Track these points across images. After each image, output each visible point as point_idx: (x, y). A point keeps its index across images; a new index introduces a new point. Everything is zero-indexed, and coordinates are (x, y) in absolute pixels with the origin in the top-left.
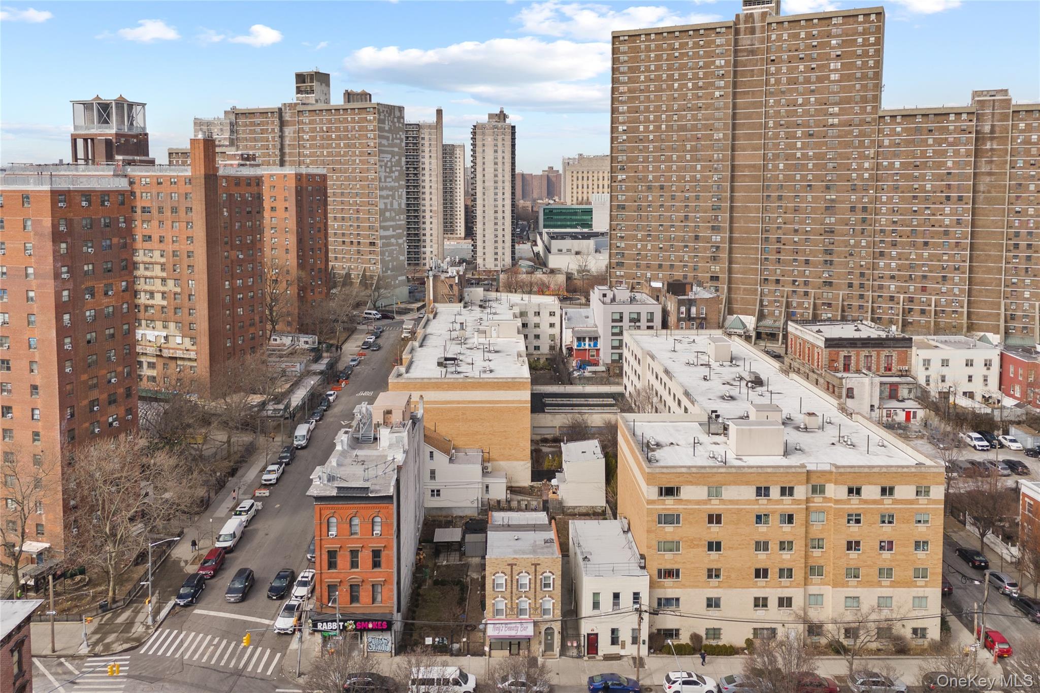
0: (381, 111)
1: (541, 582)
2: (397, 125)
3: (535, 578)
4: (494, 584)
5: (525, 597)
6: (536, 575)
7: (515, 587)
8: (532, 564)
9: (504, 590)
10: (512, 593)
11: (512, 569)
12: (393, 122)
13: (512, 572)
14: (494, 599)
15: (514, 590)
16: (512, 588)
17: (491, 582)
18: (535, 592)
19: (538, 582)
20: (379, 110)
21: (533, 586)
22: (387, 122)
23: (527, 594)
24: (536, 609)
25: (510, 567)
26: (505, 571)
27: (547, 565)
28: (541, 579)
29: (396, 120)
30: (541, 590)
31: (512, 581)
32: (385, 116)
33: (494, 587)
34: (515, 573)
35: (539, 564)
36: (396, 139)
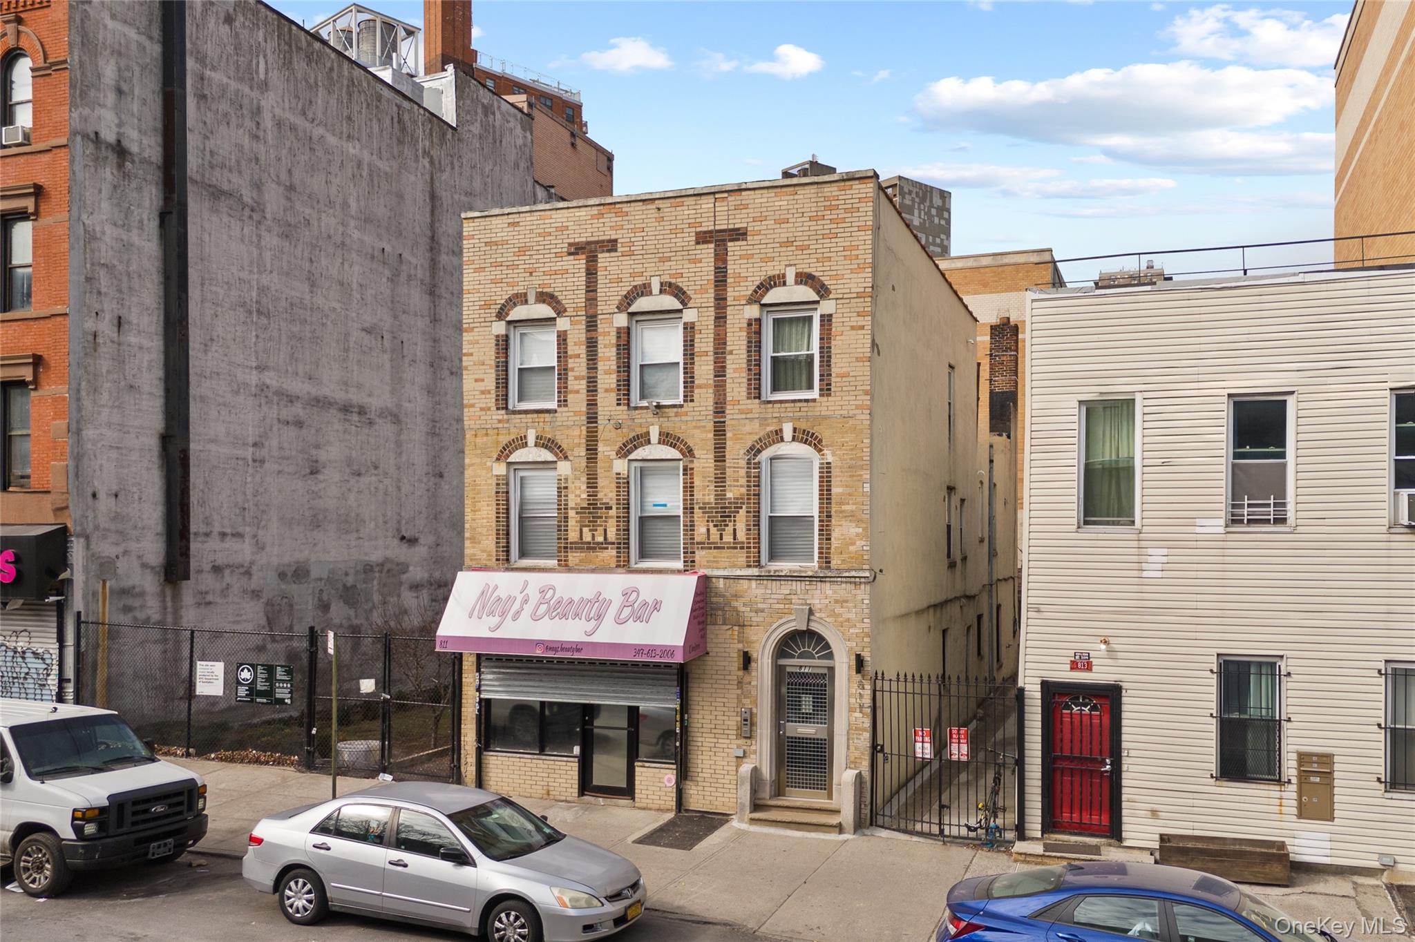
0: (906, 190)
1: (755, 345)
2: (936, 220)
3: (720, 318)
4: (503, 367)
5: (667, 439)
6: (720, 301)
7: (607, 380)
8: (703, 238)
9: (553, 405)
10: (592, 418)
11: (591, 273)
12: (928, 213)
13: (591, 287)
14: (504, 453)
15: (607, 403)
16: (592, 388)
17: (489, 353)
18: (720, 410)
19: (737, 342)
20: (901, 188)
21: (704, 369)
22: (916, 212)
23: (674, 424)
24: (723, 514)
25: (580, 263)
26: (556, 286)
27: (783, 234)
28: (755, 327)
29: (934, 212)
30: (755, 392)
31: (592, 345)
32: (913, 200)
33: (502, 383)
34: (609, 295)
35: (739, 234)
36: (934, 244)
